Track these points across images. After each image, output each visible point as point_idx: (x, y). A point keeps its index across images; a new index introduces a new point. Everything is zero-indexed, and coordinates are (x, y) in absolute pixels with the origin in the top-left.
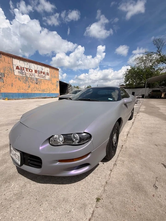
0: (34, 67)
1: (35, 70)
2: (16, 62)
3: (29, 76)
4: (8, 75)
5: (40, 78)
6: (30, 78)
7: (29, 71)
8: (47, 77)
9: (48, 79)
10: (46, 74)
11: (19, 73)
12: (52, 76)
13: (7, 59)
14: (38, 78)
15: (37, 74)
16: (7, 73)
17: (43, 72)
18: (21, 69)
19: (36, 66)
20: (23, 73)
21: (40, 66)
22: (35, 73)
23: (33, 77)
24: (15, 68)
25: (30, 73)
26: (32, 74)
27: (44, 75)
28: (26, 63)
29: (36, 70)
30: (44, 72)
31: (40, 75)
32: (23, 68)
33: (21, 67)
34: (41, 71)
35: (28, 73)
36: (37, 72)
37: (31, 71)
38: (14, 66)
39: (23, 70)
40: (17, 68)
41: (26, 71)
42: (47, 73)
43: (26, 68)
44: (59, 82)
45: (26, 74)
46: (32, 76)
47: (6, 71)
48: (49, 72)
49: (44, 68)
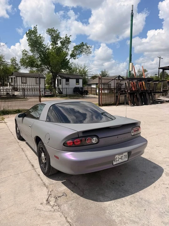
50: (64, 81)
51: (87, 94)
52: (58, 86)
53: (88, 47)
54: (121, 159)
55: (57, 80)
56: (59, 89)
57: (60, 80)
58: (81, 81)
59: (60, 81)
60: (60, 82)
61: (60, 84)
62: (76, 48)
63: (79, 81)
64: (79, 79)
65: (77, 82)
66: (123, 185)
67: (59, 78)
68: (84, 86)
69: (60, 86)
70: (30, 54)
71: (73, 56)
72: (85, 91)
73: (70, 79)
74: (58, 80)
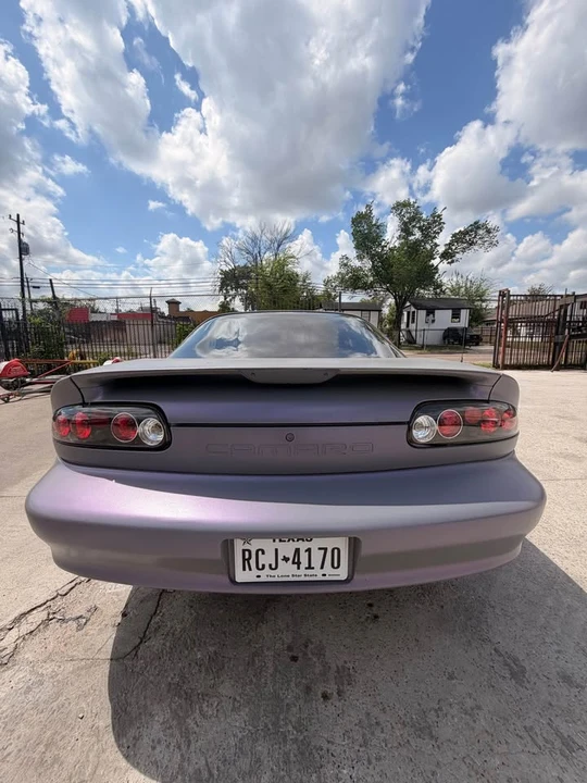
50: (422, 314)
51: (477, 344)
52: (408, 326)
53: (489, 231)
54: (299, 564)
55: (405, 313)
56: (409, 332)
57: (414, 312)
58: (465, 314)
59: (413, 316)
60: (412, 318)
61: (413, 322)
62: (458, 238)
63: (459, 314)
64: (460, 309)
65: (456, 316)
66: (325, 697)
67: (413, 309)
68: (474, 324)
69: (412, 326)
70: (356, 263)
71: (447, 255)
72: (472, 336)
73: (436, 312)
74: (408, 313)
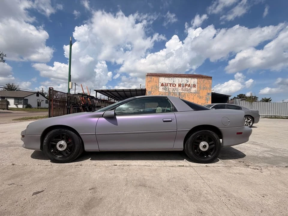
0: (177, 81)
1: (179, 84)
2: (163, 80)
3: (171, 91)
4: (154, 92)
5: (183, 92)
6: (172, 93)
7: (173, 86)
8: (193, 90)
9: (194, 92)
10: (192, 86)
11: (163, 90)
12: (200, 87)
13: (155, 78)
14: (181, 91)
15: (180, 88)
16: (153, 91)
17: (188, 84)
18: (165, 85)
19: (180, 79)
20: (167, 89)
21: (186, 79)
22: (179, 86)
23: (175, 92)
24: (160, 85)
25: (174, 87)
26: (175, 89)
27: (189, 88)
28: (170, 79)
29: (181, 84)
30: (190, 85)
31: (184, 88)
32: (167, 84)
33: (165, 84)
34: (186, 84)
35: (171, 88)
36: (181, 86)
37: (174, 85)
38: (160, 83)
39: (167, 85)
40: (162, 85)
41: (169, 87)
42: (194, 85)
43: (170, 84)
44: (211, 94)
45: (169, 89)
46: (175, 90)
47: (153, 89)
48: (196, 83)
49: (190, 79)
